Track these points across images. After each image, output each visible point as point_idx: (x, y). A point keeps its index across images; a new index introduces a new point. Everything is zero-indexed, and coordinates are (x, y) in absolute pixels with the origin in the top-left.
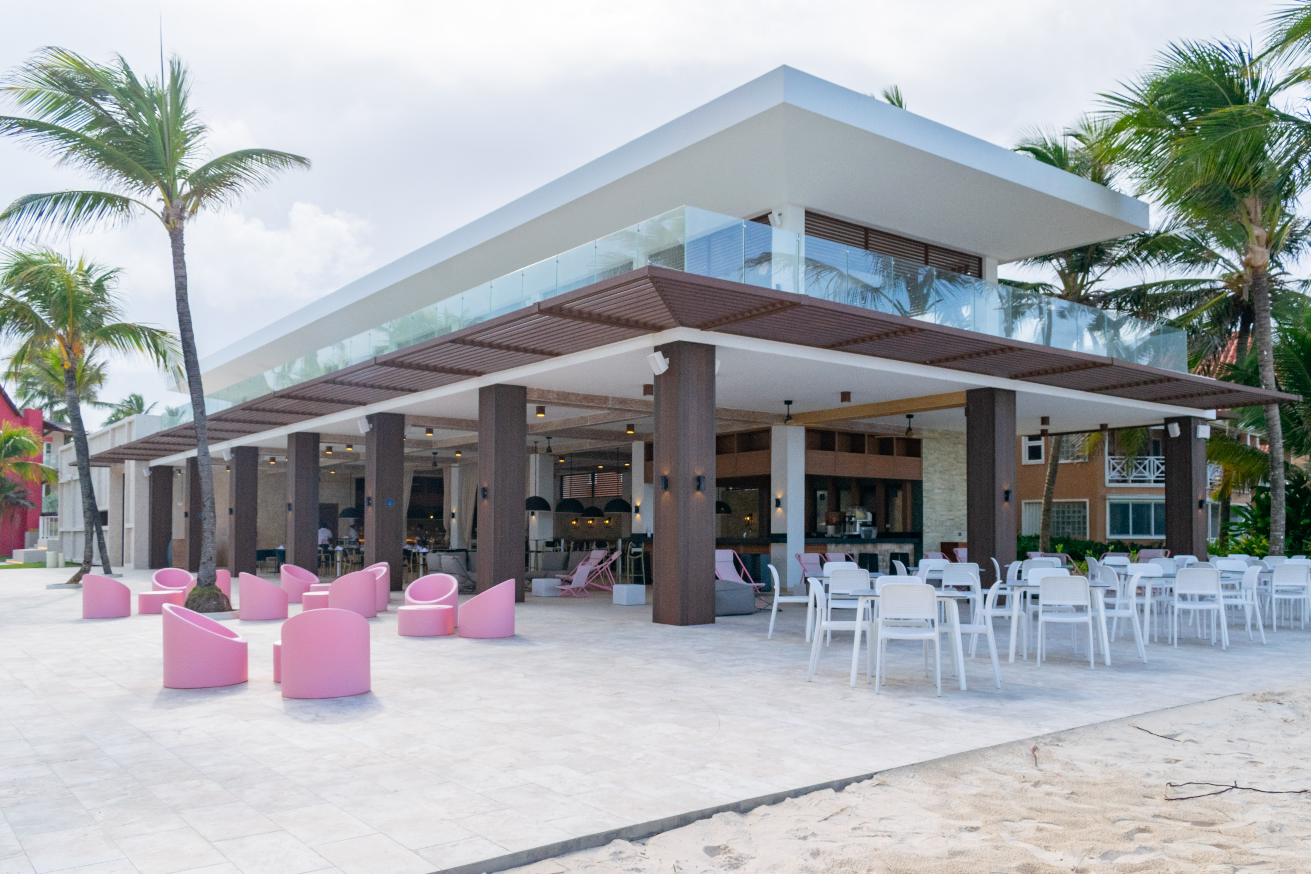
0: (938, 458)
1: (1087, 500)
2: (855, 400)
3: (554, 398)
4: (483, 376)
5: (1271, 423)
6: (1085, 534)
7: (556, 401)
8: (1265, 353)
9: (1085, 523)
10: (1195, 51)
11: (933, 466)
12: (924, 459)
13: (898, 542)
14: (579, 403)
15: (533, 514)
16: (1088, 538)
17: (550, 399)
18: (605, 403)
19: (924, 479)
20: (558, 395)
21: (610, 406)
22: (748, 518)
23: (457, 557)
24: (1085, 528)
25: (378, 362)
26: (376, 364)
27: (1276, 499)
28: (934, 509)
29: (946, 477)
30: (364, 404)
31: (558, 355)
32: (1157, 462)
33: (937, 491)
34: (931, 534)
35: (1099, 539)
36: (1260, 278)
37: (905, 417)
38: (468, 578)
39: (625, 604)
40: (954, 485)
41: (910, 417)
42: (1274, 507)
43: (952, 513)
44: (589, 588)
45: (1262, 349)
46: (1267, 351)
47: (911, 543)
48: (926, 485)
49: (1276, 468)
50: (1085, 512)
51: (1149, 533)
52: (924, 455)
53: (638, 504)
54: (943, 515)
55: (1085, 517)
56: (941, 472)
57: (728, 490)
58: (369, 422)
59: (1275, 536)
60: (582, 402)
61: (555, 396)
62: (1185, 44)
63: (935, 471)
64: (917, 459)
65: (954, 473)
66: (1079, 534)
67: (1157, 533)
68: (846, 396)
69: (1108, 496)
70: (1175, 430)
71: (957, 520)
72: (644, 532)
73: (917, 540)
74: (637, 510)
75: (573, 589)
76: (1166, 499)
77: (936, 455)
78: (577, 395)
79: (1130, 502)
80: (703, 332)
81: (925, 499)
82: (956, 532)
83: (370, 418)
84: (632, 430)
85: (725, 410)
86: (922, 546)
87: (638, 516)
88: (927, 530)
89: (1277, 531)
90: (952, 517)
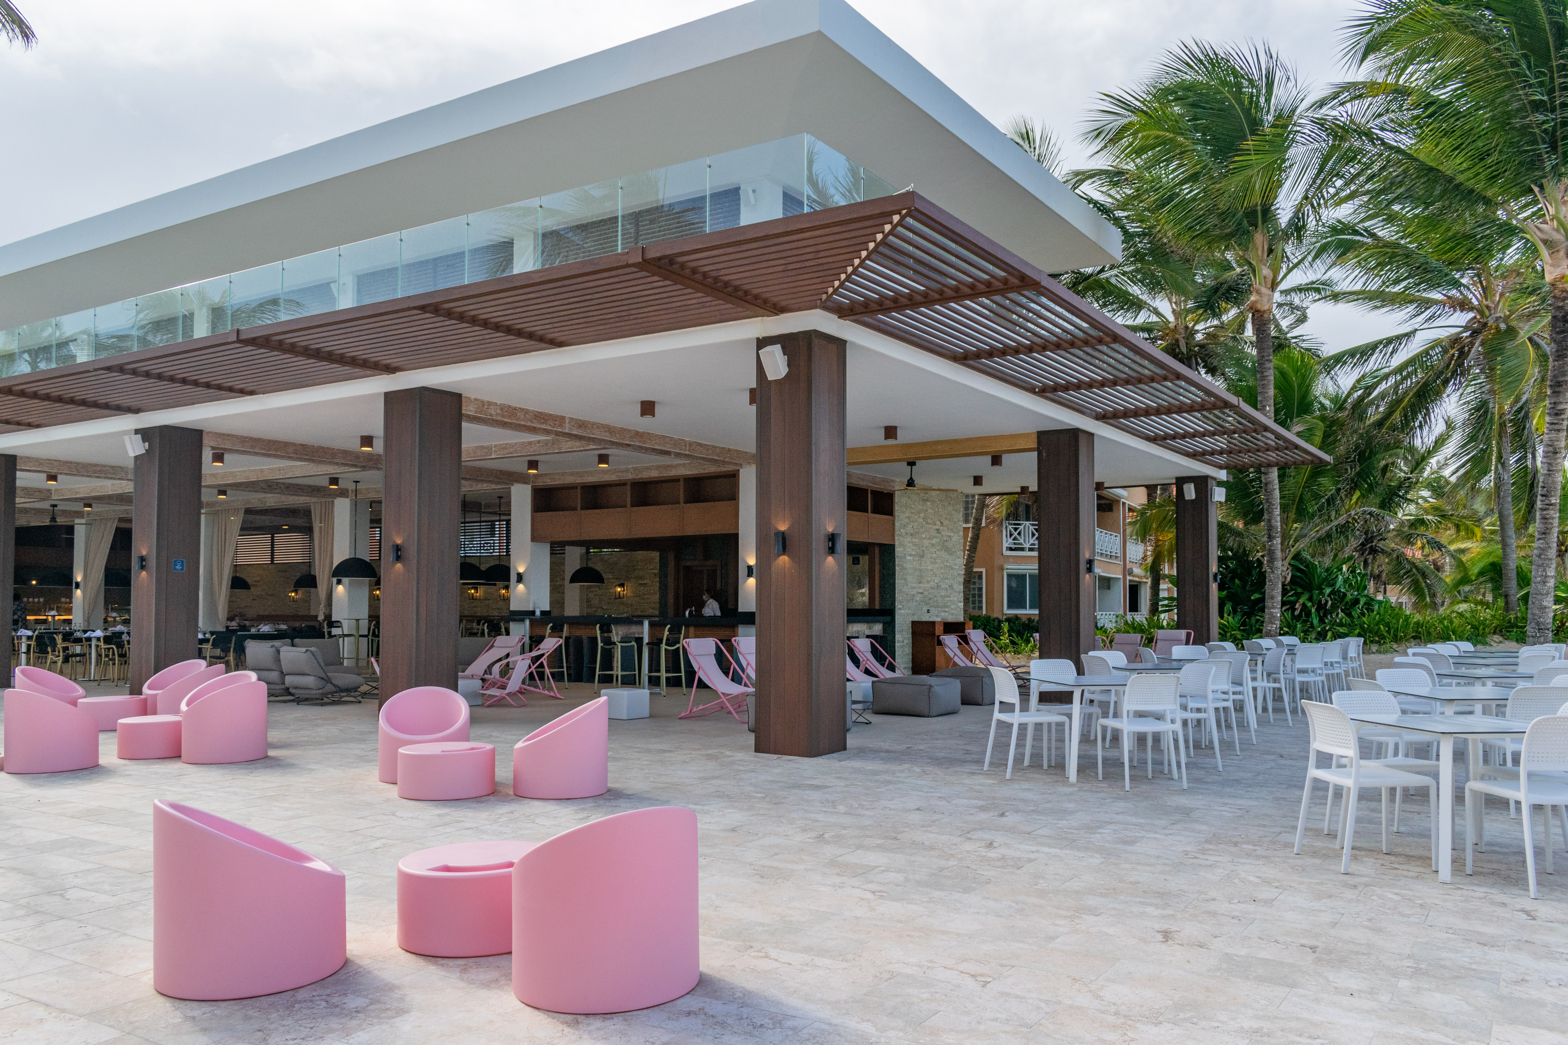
0: (909, 518)
1: (983, 570)
2: (903, 437)
3: (497, 414)
4: (398, 374)
5: (1270, 487)
6: (981, 608)
7: (499, 418)
8: (1268, 408)
9: (980, 596)
10: (1208, 55)
11: (905, 527)
12: (897, 518)
13: (867, 622)
14: (529, 424)
15: (339, 582)
16: (984, 612)
17: (491, 415)
18: (561, 426)
19: (897, 543)
20: (502, 410)
21: (567, 431)
22: (619, 589)
23: (313, 649)
24: (981, 602)
25: (243, 337)
26: (239, 341)
27: (1273, 572)
28: (905, 579)
29: (916, 540)
30: (137, 411)
31: (561, 345)
32: (1031, 528)
33: (908, 558)
34: (903, 611)
35: (996, 614)
36: (1265, 324)
37: (906, 464)
38: (328, 680)
39: (625, 718)
40: (923, 551)
41: (911, 464)
42: (1270, 581)
43: (921, 585)
44: (520, 692)
45: (1264, 403)
46: (1270, 406)
47: (879, 622)
48: (898, 550)
49: (1274, 538)
50: (981, 584)
51: (1024, 607)
52: (896, 513)
53: (521, 570)
54: (914, 588)
55: (980, 589)
56: (911, 534)
57: (588, 552)
58: (144, 440)
59: (1272, 613)
60: (532, 422)
61: (499, 411)
62: (1198, 46)
63: (907, 534)
64: (890, 517)
65: (924, 536)
66: (974, 608)
67: (1031, 607)
68: (890, 432)
69: (1006, 566)
70: (1190, 492)
71: (926, 593)
72: (531, 609)
73: (888, 619)
74: (520, 578)
75: (509, 694)
76: (1039, 569)
77: (907, 514)
78: (526, 412)
79: (1028, 572)
80: (841, 321)
81: (897, 568)
82: (925, 609)
83: (145, 434)
84: (536, 468)
85: (700, 444)
86: (894, 627)
87: (521, 587)
88: (900, 606)
89: (1274, 608)
90: (921, 591)
